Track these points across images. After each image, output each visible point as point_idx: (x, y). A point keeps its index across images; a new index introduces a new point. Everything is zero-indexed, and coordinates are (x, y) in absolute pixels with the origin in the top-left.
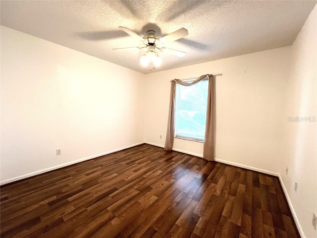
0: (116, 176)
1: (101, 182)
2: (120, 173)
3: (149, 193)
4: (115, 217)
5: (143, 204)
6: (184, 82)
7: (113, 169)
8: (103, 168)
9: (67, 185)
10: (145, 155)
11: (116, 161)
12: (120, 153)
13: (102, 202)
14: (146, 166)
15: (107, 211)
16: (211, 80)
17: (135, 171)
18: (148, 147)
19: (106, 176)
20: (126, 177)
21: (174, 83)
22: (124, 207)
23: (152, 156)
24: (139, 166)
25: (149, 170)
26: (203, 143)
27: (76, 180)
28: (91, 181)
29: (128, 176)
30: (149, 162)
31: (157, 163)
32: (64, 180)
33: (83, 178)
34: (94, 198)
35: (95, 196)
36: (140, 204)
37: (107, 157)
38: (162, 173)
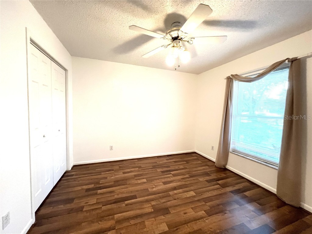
0: (144, 183)
1: (129, 184)
2: (150, 180)
3: (163, 217)
4: (115, 229)
5: (148, 230)
6: (246, 78)
7: (146, 174)
8: (139, 170)
9: (106, 178)
10: (186, 166)
11: (155, 166)
12: (163, 159)
13: (115, 206)
14: (179, 181)
15: (113, 219)
16: (293, 67)
17: (165, 183)
18: (195, 157)
19: (137, 180)
20: (151, 187)
21: (230, 80)
22: (129, 222)
23: (195, 169)
24: (172, 179)
25: (180, 187)
26: (277, 169)
27: (114, 175)
28: (123, 180)
29: (154, 186)
30: (187, 176)
31: (196, 181)
32: (107, 172)
33: (120, 175)
34: (114, 198)
35: (116, 196)
36: (145, 227)
37: (149, 160)
38: (194, 197)
